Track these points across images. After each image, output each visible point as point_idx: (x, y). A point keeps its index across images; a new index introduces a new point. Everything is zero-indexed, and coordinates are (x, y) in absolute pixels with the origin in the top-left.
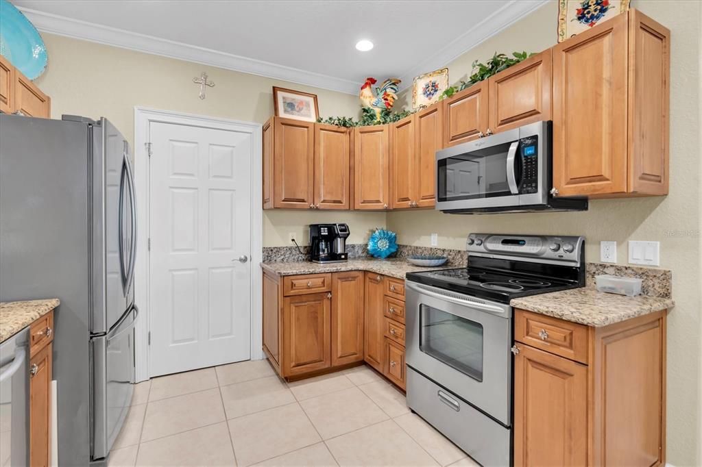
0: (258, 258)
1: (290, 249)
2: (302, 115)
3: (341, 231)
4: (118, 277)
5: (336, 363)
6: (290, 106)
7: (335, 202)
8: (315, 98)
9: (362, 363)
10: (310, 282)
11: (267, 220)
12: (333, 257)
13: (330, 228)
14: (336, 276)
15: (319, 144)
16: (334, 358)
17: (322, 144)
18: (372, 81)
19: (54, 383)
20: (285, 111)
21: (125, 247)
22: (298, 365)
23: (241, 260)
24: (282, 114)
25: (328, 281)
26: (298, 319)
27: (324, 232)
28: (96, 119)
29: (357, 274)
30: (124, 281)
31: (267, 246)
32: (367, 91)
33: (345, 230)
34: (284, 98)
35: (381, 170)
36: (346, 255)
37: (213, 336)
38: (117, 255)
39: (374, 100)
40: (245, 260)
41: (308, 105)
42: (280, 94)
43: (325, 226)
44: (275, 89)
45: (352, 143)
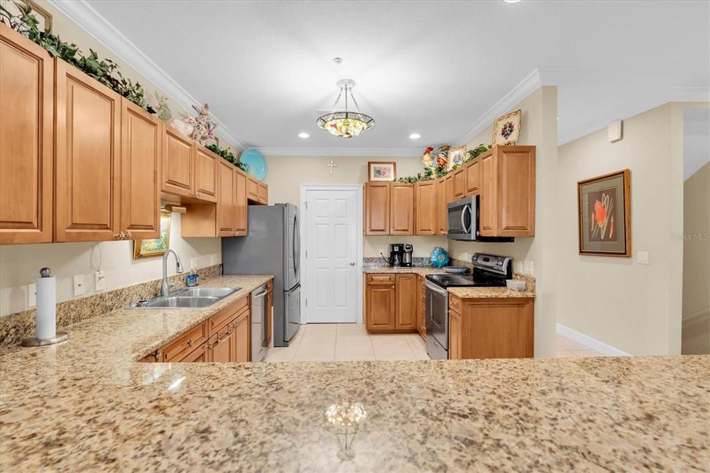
0: (360, 263)
1: (380, 259)
2: (386, 177)
3: (407, 248)
4: (293, 270)
5: (399, 327)
6: (378, 172)
7: (403, 230)
8: (395, 164)
9: (415, 331)
10: (381, 278)
11: (366, 242)
12: (403, 264)
13: (401, 247)
14: (397, 276)
15: (394, 195)
16: (397, 324)
17: (396, 195)
18: (431, 149)
19: (272, 308)
20: (375, 176)
21: (296, 255)
22: (375, 324)
23: (351, 264)
24: (373, 178)
25: (393, 279)
26: (375, 298)
27: (396, 249)
28: (284, 203)
29: (412, 275)
30: (295, 271)
31: (366, 256)
32: (427, 157)
33: (409, 248)
34: (375, 168)
35: (432, 210)
36: (410, 264)
37: (337, 306)
38: (292, 259)
39: (431, 163)
40: (354, 264)
41: (389, 169)
42: (372, 166)
43: (397, 245)
44: (369, 163)
45: (414, 192)
